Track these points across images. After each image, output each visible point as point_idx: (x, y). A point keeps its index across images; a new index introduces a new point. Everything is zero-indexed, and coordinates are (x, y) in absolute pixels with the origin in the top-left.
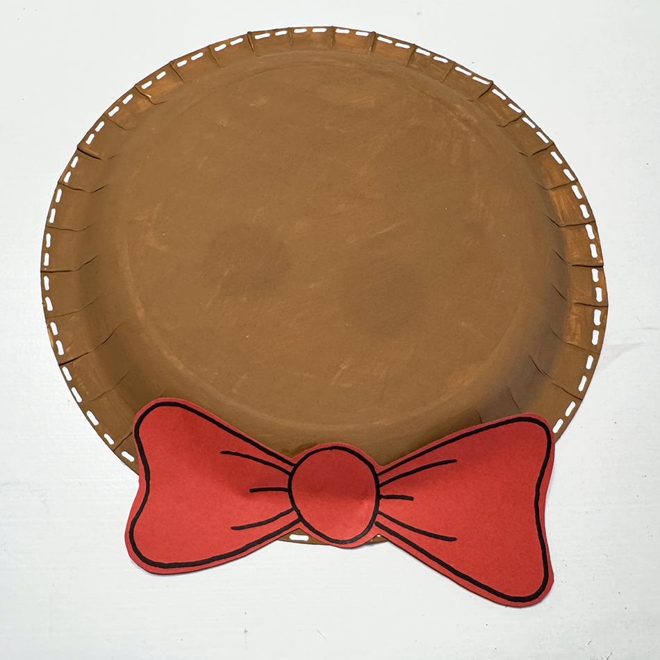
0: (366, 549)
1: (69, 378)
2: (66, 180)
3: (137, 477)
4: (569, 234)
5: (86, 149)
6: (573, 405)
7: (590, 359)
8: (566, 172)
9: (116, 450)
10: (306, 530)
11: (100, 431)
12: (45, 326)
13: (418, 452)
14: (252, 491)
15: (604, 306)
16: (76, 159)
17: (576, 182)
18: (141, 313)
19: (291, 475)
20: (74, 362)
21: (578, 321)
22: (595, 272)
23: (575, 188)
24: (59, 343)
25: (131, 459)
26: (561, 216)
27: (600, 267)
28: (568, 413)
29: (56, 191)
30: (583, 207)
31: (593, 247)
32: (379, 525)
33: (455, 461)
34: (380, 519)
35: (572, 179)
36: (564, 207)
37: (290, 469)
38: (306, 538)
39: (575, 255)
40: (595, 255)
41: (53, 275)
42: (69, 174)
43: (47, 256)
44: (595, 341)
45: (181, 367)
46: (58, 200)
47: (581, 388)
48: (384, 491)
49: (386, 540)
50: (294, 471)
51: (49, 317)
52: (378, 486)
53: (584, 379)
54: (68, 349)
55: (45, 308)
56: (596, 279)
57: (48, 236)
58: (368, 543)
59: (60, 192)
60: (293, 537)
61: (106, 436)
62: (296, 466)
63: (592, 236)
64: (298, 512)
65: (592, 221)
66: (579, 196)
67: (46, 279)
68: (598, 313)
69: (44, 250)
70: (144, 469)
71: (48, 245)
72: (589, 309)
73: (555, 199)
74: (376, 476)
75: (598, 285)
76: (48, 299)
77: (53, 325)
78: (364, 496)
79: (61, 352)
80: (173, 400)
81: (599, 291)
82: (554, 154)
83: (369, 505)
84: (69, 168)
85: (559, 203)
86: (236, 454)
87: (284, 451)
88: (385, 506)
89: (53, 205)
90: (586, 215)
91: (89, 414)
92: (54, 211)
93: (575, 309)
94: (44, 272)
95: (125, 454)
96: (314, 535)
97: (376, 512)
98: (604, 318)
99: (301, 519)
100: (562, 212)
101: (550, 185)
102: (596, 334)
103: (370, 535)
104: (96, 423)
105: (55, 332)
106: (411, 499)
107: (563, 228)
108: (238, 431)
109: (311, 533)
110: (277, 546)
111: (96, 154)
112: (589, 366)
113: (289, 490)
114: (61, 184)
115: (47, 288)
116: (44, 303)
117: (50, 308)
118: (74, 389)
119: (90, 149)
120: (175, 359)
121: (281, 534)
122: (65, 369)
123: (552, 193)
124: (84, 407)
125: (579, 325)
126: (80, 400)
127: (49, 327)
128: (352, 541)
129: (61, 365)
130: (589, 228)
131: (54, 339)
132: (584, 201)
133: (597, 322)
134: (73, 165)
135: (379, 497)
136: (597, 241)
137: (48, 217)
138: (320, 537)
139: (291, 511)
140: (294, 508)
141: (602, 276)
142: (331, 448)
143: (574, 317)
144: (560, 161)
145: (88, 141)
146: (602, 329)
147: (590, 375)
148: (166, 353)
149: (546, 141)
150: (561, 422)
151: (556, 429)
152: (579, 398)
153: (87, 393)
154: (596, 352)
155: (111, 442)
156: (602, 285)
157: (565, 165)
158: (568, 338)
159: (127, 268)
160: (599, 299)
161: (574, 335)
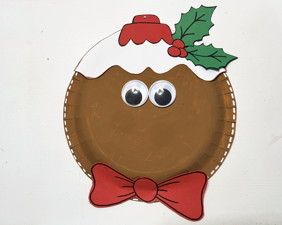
0: (154, 203)
1: (73, 152)
2: (70, 88)
3: (92, 181)
4: (227, 111)
5: (75, 78)
6: (218, 166)
7: (226, 152)
8: (230, 88)
9: (86, 173)
10: (137, 197)
11: (82, 168)
13: (169, 179)
14: (123, 187)
15: (233, 136)
16: (72, 81)
17: (233, 92)
18: (92, 137)
19: (134, 184)
20: (74, 148)
22: (233, 124)
23: (232, 94)
24: (70, 142)
25: (90, 176)
27: (235, 123)
28: (216, 169)
29: (67, 92)
30: (233, 102)
31: (234, 116)
32: (157, 197)
33: (179, 182)
34: (158, 196)
35: (232, 91)
36: (227, 101)
37: (133, 182)
38: (137, 200)
39: (227, 118)
40: (234, 118)
41: (67, 120)
42: (70, 86)
43: (65, 114)
44: (228, 147)
45: (104, 153)
46: (67, 95)
47: (221, 161)
48: (159, 189)
49: (158, 201)
50: (134, 183)
51: (67, 134)
52: (158, 187)
53: (223, 158)
54: (72, 144)
55: (65, 131)
56: (233, 126)
57: (65, 108)
58: (154, 202)
60: (134, 199)
61: (84, 169)
62: (135, 182)
63: (234, 112)
64: (136, 193)
65: (235, 107)
66: (233, 97)
67: (65, 122)
68: (231, 138)
69: (64, 112)
70: (93, 178)
72: (229, 136)
73: (225, 98)
74: (157, 185)
75: (233, 129)
76: (66, 128)
77: (68, 136)
78: (154, 190)
79: (70, 145)
80: (101, 163)
81: (233, 131)
82: (227, 81)
83: (155, 192)
84: (70, 84)
85: (226, 99)
86: (119, 178)
87: (131, 178)
88: (159, 192)
89: (66, 97)
90: (234, 104)
91: (79, 163)
92: (66, 99)
93: (224, 136)
94: (64, 120)
95: (89, 175)
96: (140, 199)
97: (157, 194)
98: (232, 140)
99: (136, 195)
100: (226, 103)
101: (224, 93)
102: (229, 144)
103: (155, 200)
104: (81, 165)
105: (69, 138)
106: (167, 191)
107: (226, 109)
108: (119, 172)
109: (139, 199)
110: (129, 201)
111: (79, 79)
112: (225, 155)
113: (133, 187)
114: (68, 90)
115: (66, 124)
116: (65, 129)
117: (67, 131)
118: (74, 156)
119: (77, 77)
120: (102, 151)
121: (131, 198)
122: (72, 150)
123: (224, 96)
124: (77, 161)
125: (224, 142)
126: (76, 159)
127: (67, 137)
128: (149, 201)
129: (70, 149)
130: (234, 109)
131: (68, 140)
132: (234, 99)
133: (230, 141)
134: (72, 83)
135: (158, 190)
136: (235, 114)
137: (65, 101)
138: (141, 200)
139: (133, 192)
140: (135, 191)
141: (235, 126)
142: (144, 178)
143: (223, 139)
144: (229, 84)
145: (76, 75)
146: (231, 143)
147: (225, 157)
148: (99, 149)
149: (226, 76)
150: (213, 171)
151: (212, 173)
152: (220, 164)
153: (78, 157)
154: (228, 150)
155: (85, 171)
156: (234, 129)
157: (231, 86)
158: (220, 145)
159: (89, 123)
160: (232, 133)
161: (223, 144)
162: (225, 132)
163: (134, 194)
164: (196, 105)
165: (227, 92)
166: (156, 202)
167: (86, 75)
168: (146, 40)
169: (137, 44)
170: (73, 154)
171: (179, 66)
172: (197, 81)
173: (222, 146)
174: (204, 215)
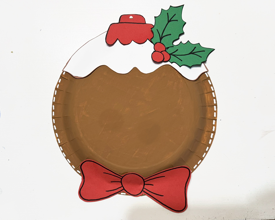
0: (140, 197)
1: (62, 150)
2: (58, 87)
3: (81, 177)
4: (209, 109)
5: (63, 76)
6: (200, 161)
7: (208, 148)
8: (212, 87)
9: (76, 170)
10: (125, 192)
11: (71, 164)
12: (54, 134)
13: (155, 174)
14: (111, 182)
15: (214, 133)
16: (60, 80)
17: (214, 91)
18: (81, 135)
19: (122, 179)
20: (63, 145)
21: (206, 136)
22: (214, 121)
23: (213, 93)
24: (59, 140)
25: (80, 172)
26: (207, 103)
27: (216, 120)
28: (198, 163)
30: (214, 100)
31: (215, 113)
32: (144, 191)
33: (165, 176)
34: (144, 190)
35: (213, 90)
36: (209, 99)
37: (121, 177)
38: (125, 194)
39: (209, 115)
40: (215, 116)
41: (56, 119)
42: (58, 85)
43: (53, 112)
44: (210, 143)
45: (92, 151)
46: (55, 94)
47: (203, 156)
48: (146, 183)
49: (145, 195)
50: (122, 178)
51: (55, 131)
52: (144, 182)
53: (205, 154)
54: (61, 141)
55: (54, 129)
56: (214, 123)
57: (53, 106)
58: (141, 196)
59: (56, 91)
60: (122, 193)
61: (73, 166)
62: (123, 177)
63: (215, 110)
64: (123, 187)
65: (216, 105)
66: (214, 96)
67: (54, 120)
68: (212, 134)
69: (53, 111)
70: (83, 174)
71: (54, 109)
72: (210, 133)
73: (206, 96)
74: (144, 180)
76: (55, 126)
77: (57, 134)
78: (141, 184)
79: (59, 142)
80: (91, 160)
81: (214, 127)
82: (209, 81)
83: (142, 186)
85: (207, 98)
86: (107, 173)
87: (120, 173)
88: (146, 187)
89: (54, 96)
90: (215, 103)
91: (68, 160)
92: (54, 98)
93: (206, 133)
94: (53, 118)
95: (78, 171)
97: (144, 188)
98: (214, 136)
99: (124, 189)
100: (208, 101)
101: (206, 92)
102: (211, 140)
103: (141, 194)
104: (70, 162)
105: (57, 136)
106: (153, 185)
108: (107, 168)
110: (117, 195)
111: (66, 78)
112: (207, 150)
113: (121, 182)
114: (56, 89)
115: (54, 122)
116: (54, 127)
117: (55, 129)
118: (63, 153)
119: (65, 76)
120: (91, 149)
121: (119, 193)
122: (61, 147)
124: (66, 158)
125: (206, 138)
126: (65, 156)
128: (137, 195)
129: (59, 146)
130: (215, 107)
131: (57, 138)
132: (215, 98)
133: (212, 137)
134: (59, 82)
135: (144, 184)
136: (216, 112)
137: (53, 100)
138: (128, 193)
139: (122, 187)
140: (122, 186)
141: (216, 123)
142: (132, 174)
143: (205, 135)
144: (210, 84)
145: (64, 74)
146: (213, 139)
147: (207, 152)
148: (88, 147)
149: (207, 76)
150: (196, 166)
151: (194, 168)
152: (202, 159)
153: (67, 154)
154: (209, 146)
155: (74, 168)
156: (215, 125)
157: (212, 85)
158: (202, 141)
159: (77, 121)
160: (213, 130)
161: (204, 140)
162: (207, 129)
163: (122, 188)
164: (181, 103)
165: (209, 91)
166: (142, 196)
167: (74, 75)
168: (133, 41)
169: (124, 45)
170: (62, 152)
171: (164, 66)
172: (181, 81)
173: (204, 142)
174: (187, 207)
